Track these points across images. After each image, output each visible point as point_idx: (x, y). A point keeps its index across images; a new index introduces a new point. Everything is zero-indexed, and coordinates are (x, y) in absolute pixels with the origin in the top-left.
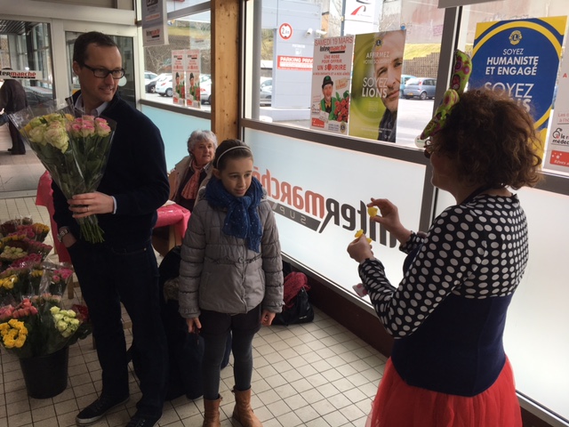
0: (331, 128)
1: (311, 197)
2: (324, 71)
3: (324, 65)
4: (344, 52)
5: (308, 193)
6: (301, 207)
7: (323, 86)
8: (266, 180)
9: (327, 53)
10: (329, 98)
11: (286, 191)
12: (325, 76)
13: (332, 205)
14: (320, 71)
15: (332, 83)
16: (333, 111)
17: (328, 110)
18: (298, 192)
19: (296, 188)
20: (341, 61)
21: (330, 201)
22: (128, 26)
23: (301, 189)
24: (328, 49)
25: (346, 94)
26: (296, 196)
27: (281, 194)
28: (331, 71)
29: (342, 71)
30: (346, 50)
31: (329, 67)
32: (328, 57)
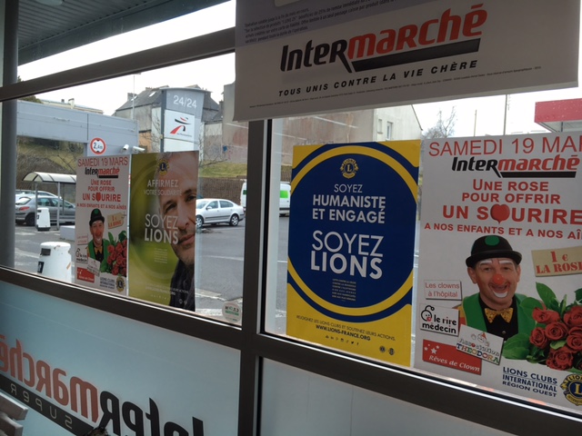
0: (104, 284)
1: (78, 386)
2: (91, 202)
3: (91, 193)
4: (117, 177)
5: (75, 381)
6: (64, 402)
7: (91, 223)
8: (15, 355)
9: (95, 177)
10: (99, 240)
11: (44, 376)
12: (92, 209)
13: (109, 402)
14: (86, 202)
15: (103, 219)
16: (106, 259)
17: (99, 257)
18: (61, 378)
19: (57, 371)
20: (113, 189)
21: (105, 395)
23: (64, 373)
24: (96, 171)
25: (122, 236)
26: (58, 384)
27: (37, 380)
28: (101, 202)
29: (116, 204)
30: (120, 174)
31: (98, 197)
32: (96, 183)
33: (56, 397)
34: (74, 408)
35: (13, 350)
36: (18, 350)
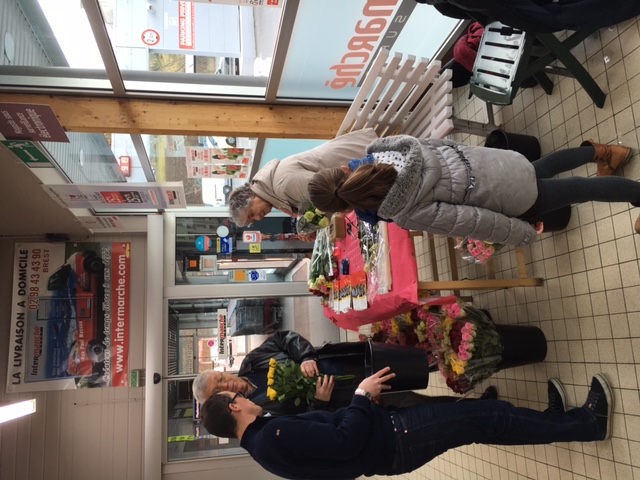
1: (372, 8)
5: (366, 12)
8: (343, 71)
11: (360, 43)
18: (363, 26)
19: (358, 30)
22: (164, 222)
23: (359, 22)
26: (368, 29)
27: (364, 50)
33: (378, 31)
34: (389, 13)
35: (339, 73)
36: (338, 68)
